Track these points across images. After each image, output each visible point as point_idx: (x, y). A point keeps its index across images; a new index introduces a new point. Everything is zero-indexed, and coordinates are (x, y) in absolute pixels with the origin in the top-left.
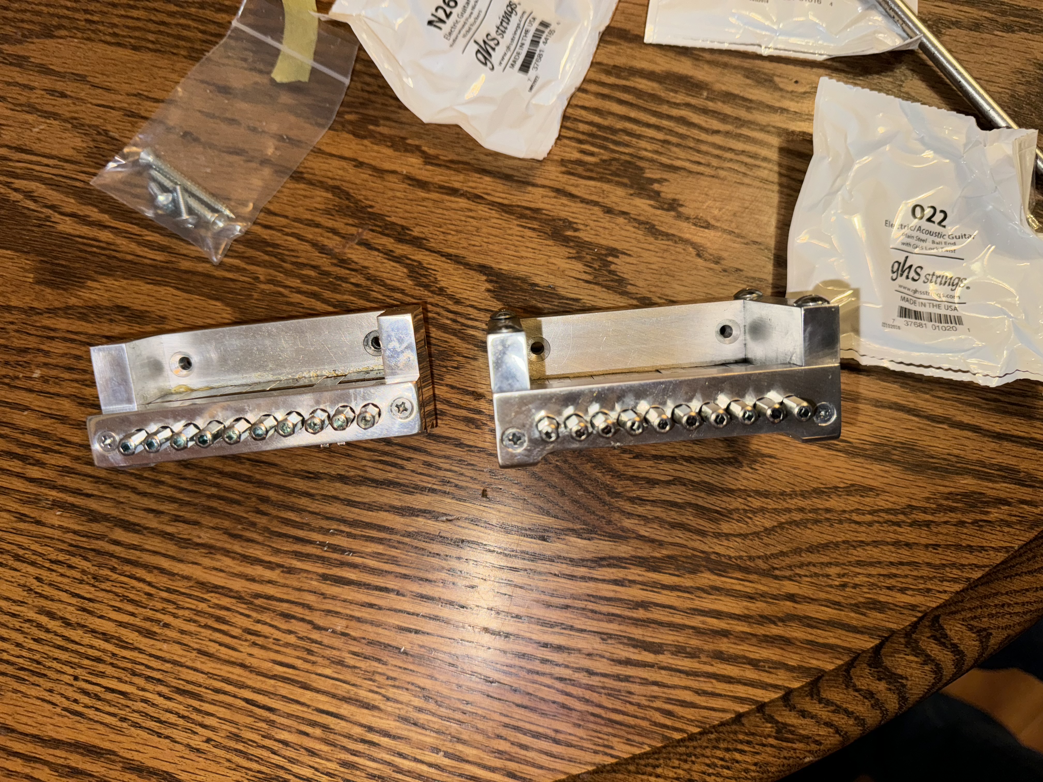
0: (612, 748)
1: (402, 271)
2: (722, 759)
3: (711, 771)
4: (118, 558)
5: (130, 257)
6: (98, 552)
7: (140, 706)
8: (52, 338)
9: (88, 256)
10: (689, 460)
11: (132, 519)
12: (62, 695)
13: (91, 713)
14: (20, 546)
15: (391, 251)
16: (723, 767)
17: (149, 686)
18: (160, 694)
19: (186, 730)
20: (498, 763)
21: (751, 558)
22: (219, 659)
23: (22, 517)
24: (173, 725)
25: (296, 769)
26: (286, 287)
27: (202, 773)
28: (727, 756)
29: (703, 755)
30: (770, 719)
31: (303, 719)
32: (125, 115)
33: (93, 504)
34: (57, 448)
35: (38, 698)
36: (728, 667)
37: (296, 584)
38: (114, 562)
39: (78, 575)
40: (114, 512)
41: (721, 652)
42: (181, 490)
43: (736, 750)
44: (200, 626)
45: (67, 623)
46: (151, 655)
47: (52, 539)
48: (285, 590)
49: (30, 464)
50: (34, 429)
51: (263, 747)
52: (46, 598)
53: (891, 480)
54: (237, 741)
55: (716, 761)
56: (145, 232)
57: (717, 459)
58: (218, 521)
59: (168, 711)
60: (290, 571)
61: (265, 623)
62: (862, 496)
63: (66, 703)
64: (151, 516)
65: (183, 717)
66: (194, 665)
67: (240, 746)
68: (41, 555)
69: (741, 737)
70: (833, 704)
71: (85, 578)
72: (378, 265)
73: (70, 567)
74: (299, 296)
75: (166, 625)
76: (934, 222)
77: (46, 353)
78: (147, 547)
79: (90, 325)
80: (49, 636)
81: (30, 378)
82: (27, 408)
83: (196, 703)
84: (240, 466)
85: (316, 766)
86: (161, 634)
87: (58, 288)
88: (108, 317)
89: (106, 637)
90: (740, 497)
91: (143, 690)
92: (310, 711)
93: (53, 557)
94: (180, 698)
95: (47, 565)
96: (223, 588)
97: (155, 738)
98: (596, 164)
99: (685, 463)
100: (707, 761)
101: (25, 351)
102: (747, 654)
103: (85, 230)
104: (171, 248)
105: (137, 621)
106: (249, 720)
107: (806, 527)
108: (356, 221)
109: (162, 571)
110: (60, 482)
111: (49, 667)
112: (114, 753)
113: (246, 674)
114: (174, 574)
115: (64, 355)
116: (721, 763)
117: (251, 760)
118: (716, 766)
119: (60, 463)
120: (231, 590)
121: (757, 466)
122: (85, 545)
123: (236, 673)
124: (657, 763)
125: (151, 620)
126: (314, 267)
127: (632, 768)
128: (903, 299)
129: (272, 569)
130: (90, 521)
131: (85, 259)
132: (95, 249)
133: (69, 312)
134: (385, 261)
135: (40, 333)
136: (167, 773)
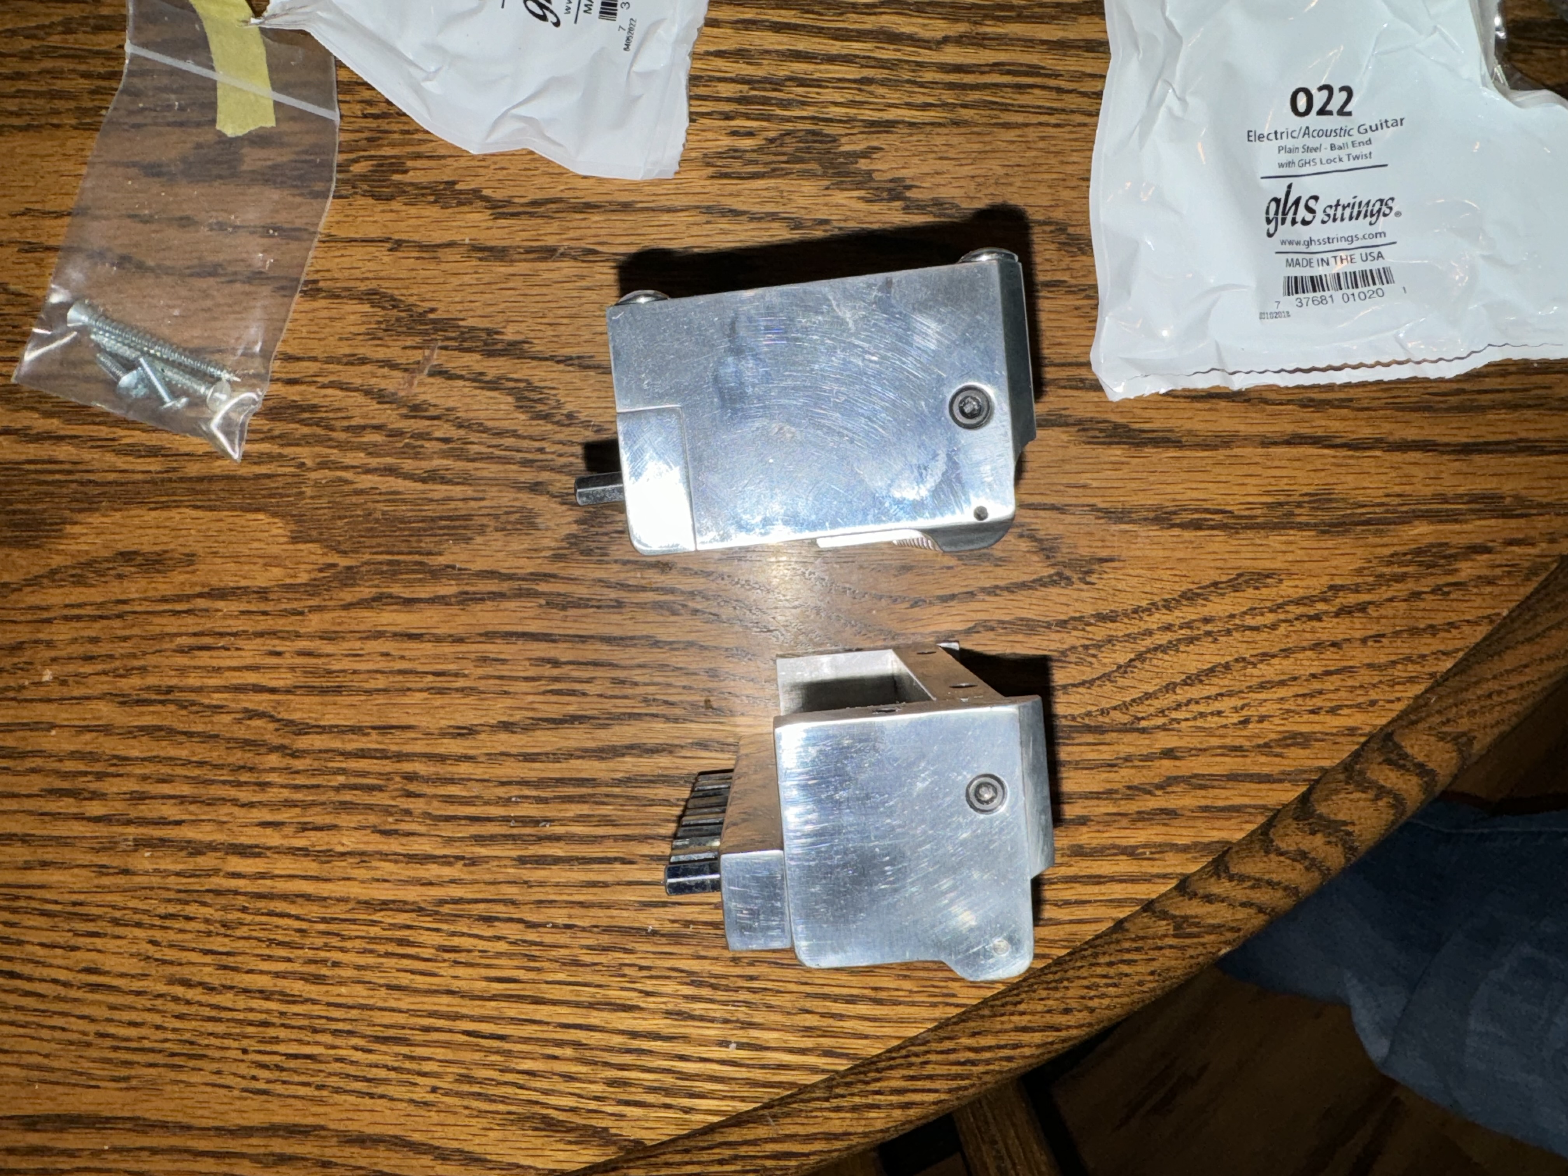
0: (954, 996)
1: (505, 402)
2: (1104, 976)
3: (1092, 993)
4: (245, 894)
5: (112, 477)
6: (217, 893)
7: (336, 1067)
8: (49, 621)
9: (51, 489)
10: (993, 591)
11: (244, 840)
12: (235, 1074)
13: (279, 1088)
14: (113, 907)
15: (481, 374)
16: (1108, 985)
17: (338, 1042)
18: (356, 1048)
19: (402, 1083)
20: (809, 1043)
21: (1103, 712)
22: (416, 991)
23: (102, 870)
24: (386, 1081)
25: (553, 1100)
26: (346, 468)
27: (439, 1128)
28: (1112, 971)
29: (1078, 977)
30: (1164, 915)
31: (546, 1040)
32: (19, 251)
33: (189, 833)
34: (112, 770)
35: (207, 1084)
36: (1095, 864)
37: (488, 877)
38: (241, 901)
39: (202, 927)
40: (220, 837)
41: (1081, 847)
42: (297, 788)
43: (1123, 962)
44: (380, 956)
45: (210, 989)
46: (329, 1004)
47: (152, 889)
48: (476, 887)
49: (86, 799)
50: (73, 752)
51: (506, 1083)
52: (171, 963)
53: (1300, 555)
54: (469, 1083)
55: (1097, 980)
56: (120, 432)
57: (1034, 581)
58: (360, 817)
59: (371, 1066)
60: (473, 862)
61: (463, 934)
62: (1257, 588)
63: (244, 1084)
64: (269, 831)
65: (394, 1069)
66: (386, 1005)
67: (476, 1089)
68: (145, 912)
69: (1127, 945)
70: (1249, 878)
71: (211, 928)
72: (468, 400)
73: (188, 918)
74: (370, 477)
75: (336, 964)
76: (1330, 113)
77: (50, 644)
78: (277, 872)
79: (93, 590)
80: (193, 1009)
81: (40, 684)
82: (52, 726)
83: (405, 1050)
84: (364, 739)
85: (577, 1091)
86: (333, 977)
87: (29, 546)
88: (112, 572)
89: (265, 994)
90: (1075, 629)
91: (334, 1047)
92: (551, 1028)
93: (162, 910)
94: (383, 1048)
95: (157, 922)
96: (394, 902)
97: (367, 1101)
98: (759, 150)
99: (987, 598)
100: (1086, 983)
101: (19, 647)
102: (1118, 842)
103: (32, 451)
104: (163, 448)
105: (296, 967)
106: (478, 1056)
107: (1177, 651)
108: (418, 339)
109: (308, 898)
110: (133, 814)
111: (207, 1046)
112: (323, 1128)
113: (456, 1001)
114: (325, 899)
115: (74, 641)
116: (1104, 981)
117: (495, 1101)
118: (1098, 986)
119: (124, 789)
120: (405, 903)
121: (1092, 579)
122: (197, 887)
123: (444, 1003)
124: (1018, 999)
125: (315, 962)
126: (378, 428)
127: (986, 1012)
128: (1289, 263)
129: (450, 864)
130: (191, 855)
131: (51, 495)
132: (58, 477)
133: (57, 577)
134: (477, 392)
135: (29, 617)
136: (396, 1137)
